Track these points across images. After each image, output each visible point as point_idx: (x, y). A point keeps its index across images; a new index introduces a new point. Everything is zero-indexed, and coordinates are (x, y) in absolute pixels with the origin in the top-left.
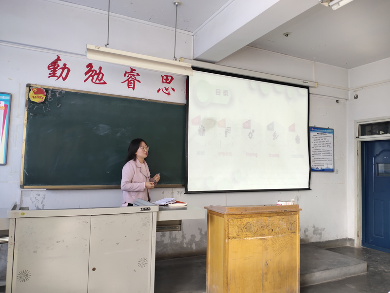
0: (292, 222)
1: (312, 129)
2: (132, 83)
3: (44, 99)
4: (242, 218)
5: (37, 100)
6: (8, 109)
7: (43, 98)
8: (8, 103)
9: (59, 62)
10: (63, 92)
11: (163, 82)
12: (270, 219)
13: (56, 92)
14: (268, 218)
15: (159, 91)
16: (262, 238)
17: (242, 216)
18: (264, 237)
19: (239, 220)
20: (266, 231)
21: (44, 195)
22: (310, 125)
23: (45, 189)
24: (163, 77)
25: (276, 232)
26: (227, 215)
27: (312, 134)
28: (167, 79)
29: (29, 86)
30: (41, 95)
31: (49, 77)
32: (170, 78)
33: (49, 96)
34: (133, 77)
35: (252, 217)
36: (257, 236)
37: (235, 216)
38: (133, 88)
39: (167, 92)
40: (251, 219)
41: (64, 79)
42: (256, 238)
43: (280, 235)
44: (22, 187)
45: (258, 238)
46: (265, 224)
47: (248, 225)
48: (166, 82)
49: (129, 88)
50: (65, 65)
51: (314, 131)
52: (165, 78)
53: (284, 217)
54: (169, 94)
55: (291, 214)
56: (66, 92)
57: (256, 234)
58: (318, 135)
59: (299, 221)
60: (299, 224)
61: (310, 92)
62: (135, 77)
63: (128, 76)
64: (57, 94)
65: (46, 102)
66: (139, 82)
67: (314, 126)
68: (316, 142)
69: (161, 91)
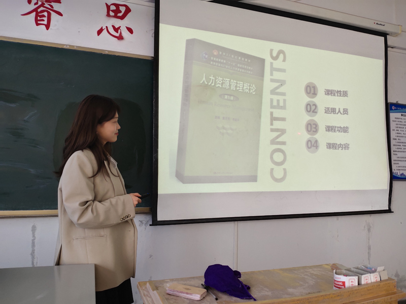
1: (393, 108)
2: (44, 16)
11: (108, 15)
15: (100, 32)
22: (389, 101)
24: (108, 7)
27: (393, 116)
28: (117, 11)
32: (123, 9)
34: (46, 5)
38: (48, 27)
39: (117, 35)
48: (116, 16)
49: (38, 24)
51: (396, 111)
52: (113, 8)
54: (120, 38)
58: (403, 117)
61: (389, 43)
62: (51, 6)
63: (36, 4)
66: (60, 14)
67: (395, 102)
68: (400, 129)
69: (105, 31)
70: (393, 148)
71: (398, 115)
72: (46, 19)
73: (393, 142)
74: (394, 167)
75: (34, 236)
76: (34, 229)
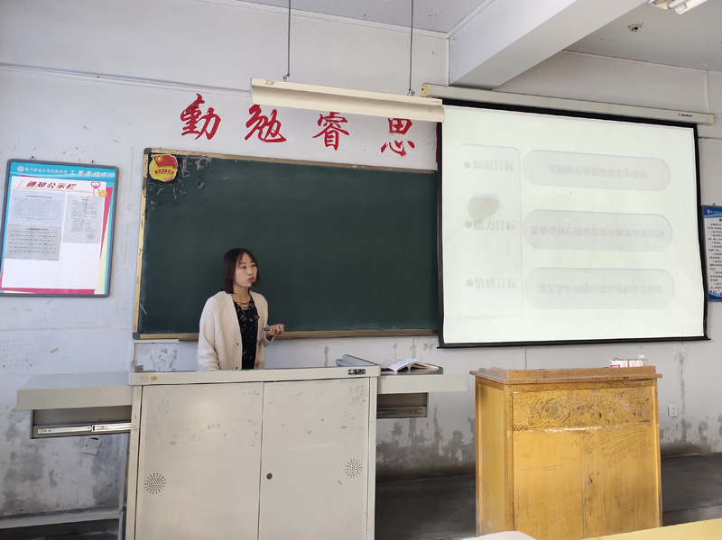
0: (642, 400)
1: (708, 211)
2: (332, 137)
3: (175, 174)
4: (538, 390)
5: (163, 177)
6: (112, 195)
7: (173, 173)
8: (112, 185)
9: (200, 105)
10: (209, 160)
11: (391, 131)
12: (595, 394)
13: (195, 160)
14: (590, 392)
15: (383, 149)
16: (579, 429)
17: (539, 386)
18: (583, 429)
19: (533, 394)
20: (587, 416)
21: (175, 351)
22: (702, 204)
23: (177, 341)
24: (390, 121)
25: (608, 418)
26: (509, 385)
27: (707, 221)
28: (399, 125)
29: (148, 152)
30: (171, 168)
31: (183, 134)
32: (404, 123)
33: (184, 168)
34: (334, 125)
35: (557, 388)
36: (569, 427)
37: (524, 387)
38: (336, 147)
39: (400, 150)
40: (556, 394)
41: (210, 136)
42: (567, 429)
43: (617, 426)
44: (136, 336)
45: (571, 429)
46: (584, 404)
47: (550, 404)
48: (398, 132)
49: (327, 145)
50: (211, 110)
51: (713, 215)
52: (395, 123)
53: (623, 390)
54: (403, 153)
55: (639, 386)
56: (213, 159)
57: (566, 422)
59: (656, 399)
60: (657, 404)
61: (700, 135)
62: (339, 126)
63: (325, 125)
64: (198, 163)
65: (179, 180)
66: (347, 133)
67: (711, 204)
68: (718, 238)
69: (388, 147)
70: (709, 261)
71: (716, 220)
72: (334, 139)
73: (708, 254)
74: (711, 285)
75: (326, 358)
76: (326, 350)
